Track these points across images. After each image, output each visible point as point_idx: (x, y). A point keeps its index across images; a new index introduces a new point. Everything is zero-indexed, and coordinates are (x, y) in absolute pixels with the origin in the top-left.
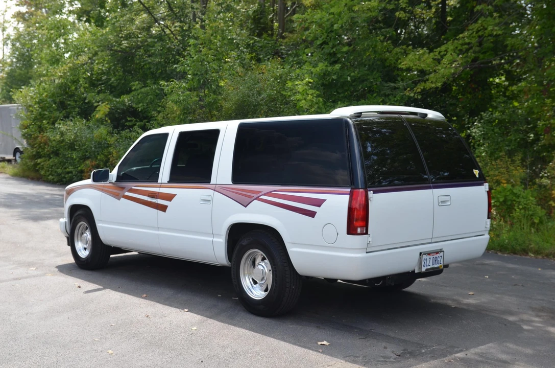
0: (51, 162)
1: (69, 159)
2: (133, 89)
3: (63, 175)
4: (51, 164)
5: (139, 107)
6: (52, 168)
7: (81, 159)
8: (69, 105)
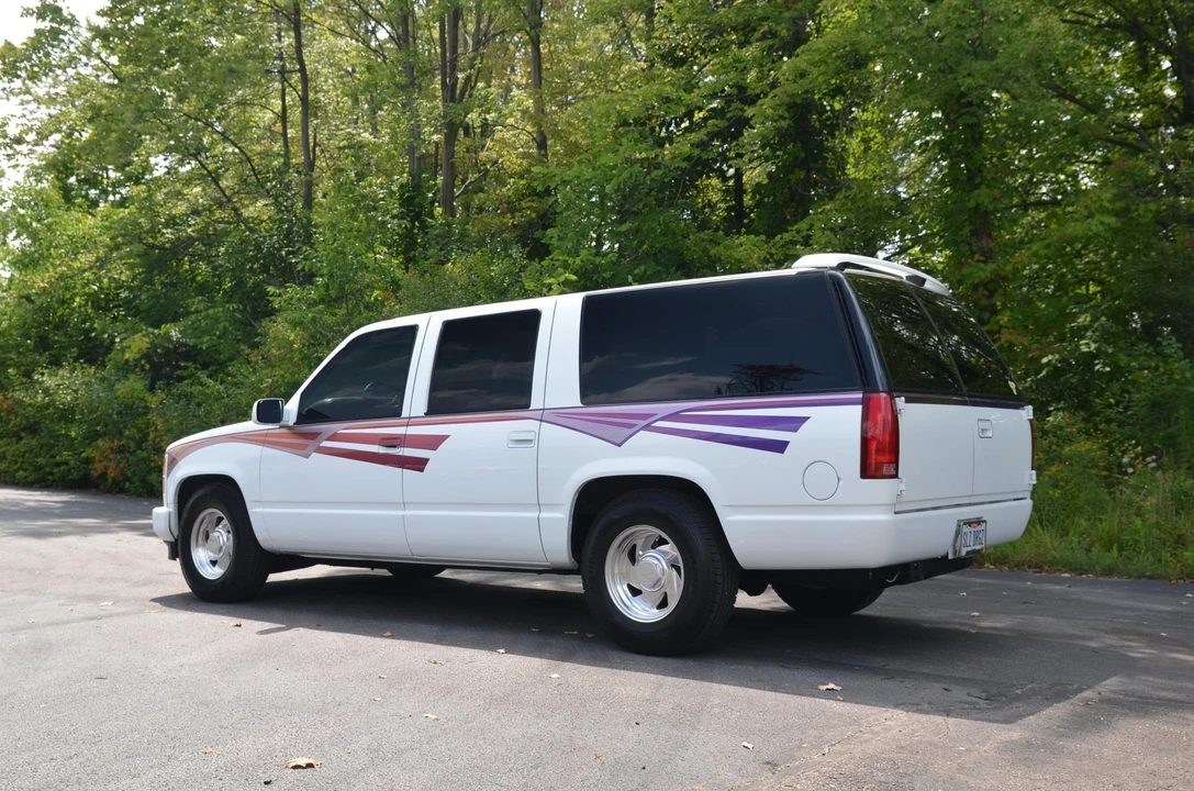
0: (22, 446)
1: (61, 438)
2: (192, 310)
3: (48, 469)
4: (22, 450)
5: (202, 343)
6: (23, 457)
7: (86, 439)
8: (56, 342)
